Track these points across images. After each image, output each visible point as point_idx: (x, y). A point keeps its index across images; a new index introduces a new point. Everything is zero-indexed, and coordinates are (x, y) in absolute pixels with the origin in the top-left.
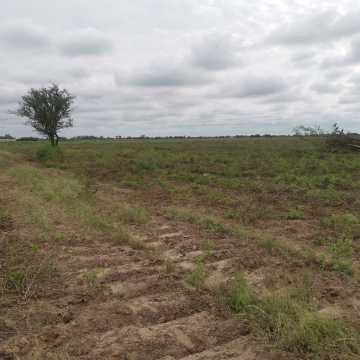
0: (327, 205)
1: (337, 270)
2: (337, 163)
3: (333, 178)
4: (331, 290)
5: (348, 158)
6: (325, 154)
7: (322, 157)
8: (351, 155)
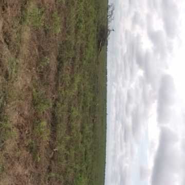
0: (65, 18)
1: (22, 14)
2: (91, 30)
3: (82, 26)
4: (7, 6)
5: (94, 38)
6: (96, 24)
7: (95, 22)
8: (96, 40)
